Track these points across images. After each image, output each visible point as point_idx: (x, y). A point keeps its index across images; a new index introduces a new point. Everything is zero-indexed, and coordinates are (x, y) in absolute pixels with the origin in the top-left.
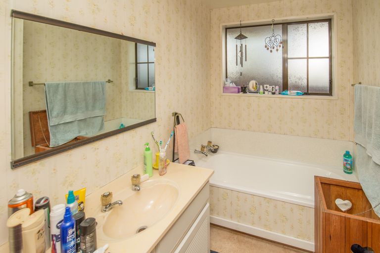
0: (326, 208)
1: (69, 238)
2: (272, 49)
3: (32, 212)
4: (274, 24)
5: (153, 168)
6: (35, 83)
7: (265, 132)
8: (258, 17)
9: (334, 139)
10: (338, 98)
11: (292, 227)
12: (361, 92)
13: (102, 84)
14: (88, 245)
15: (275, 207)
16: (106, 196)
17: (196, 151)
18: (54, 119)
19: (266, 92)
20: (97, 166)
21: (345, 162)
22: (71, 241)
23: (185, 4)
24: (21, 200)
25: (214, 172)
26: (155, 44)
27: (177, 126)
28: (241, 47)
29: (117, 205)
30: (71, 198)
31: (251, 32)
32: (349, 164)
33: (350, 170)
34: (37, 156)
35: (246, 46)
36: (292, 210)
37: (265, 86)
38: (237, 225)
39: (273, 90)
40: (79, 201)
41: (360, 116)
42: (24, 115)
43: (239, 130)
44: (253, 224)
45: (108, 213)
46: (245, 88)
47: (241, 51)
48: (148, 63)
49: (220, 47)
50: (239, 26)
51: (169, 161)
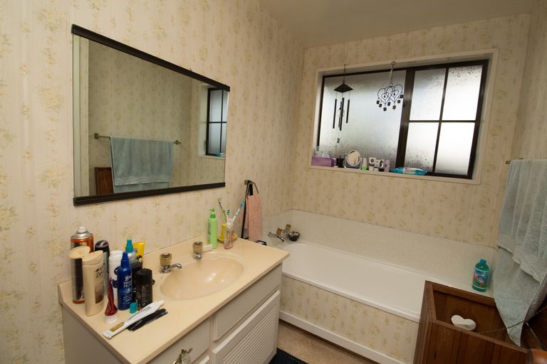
0: (435, 318)
1: (126, 284)
2: (387, 106)
3: (92, 251)
4: (394, 70)
5: (218, 240)
6: (102, 135)
7: (362, 222)
8: (372, 58)
9: (464, 241)
10: (481, 183)
11: (385, 342)
12: (519, 172)
13: (170, 145)
14: (144, 295)
15: (365, 313)
16: (166, 257)
17: (270, 234)
18: (119, 179)
19: (371, 168)
20: (157, 223)
21: (477, 275)
22: (128, 288)
23: (271, 38)
24: (82, 237)
25: (288, 255)
26: (229, 88)
27: (249, 197)
28: (342, 104)
29: (176, 268)
30: (130, 247)
31: (358, 82)
32: (482, 277)
33: (483, 286)
34: (99, 197)
35: (349, 101)
36: (387, 321)
37: (370, 159)
38: (313, 327)
39: (381, 165)
40: (138, 255)
41: (513, 208)
42: (90, 170)
43: (328, 215)
44: (333, 329)
45: (166, 275)
46: (342, 160)
47: (342, 109)
48: (222, 122)
49: (313, 103)
50: (342, 72)
51: (236, 235)
